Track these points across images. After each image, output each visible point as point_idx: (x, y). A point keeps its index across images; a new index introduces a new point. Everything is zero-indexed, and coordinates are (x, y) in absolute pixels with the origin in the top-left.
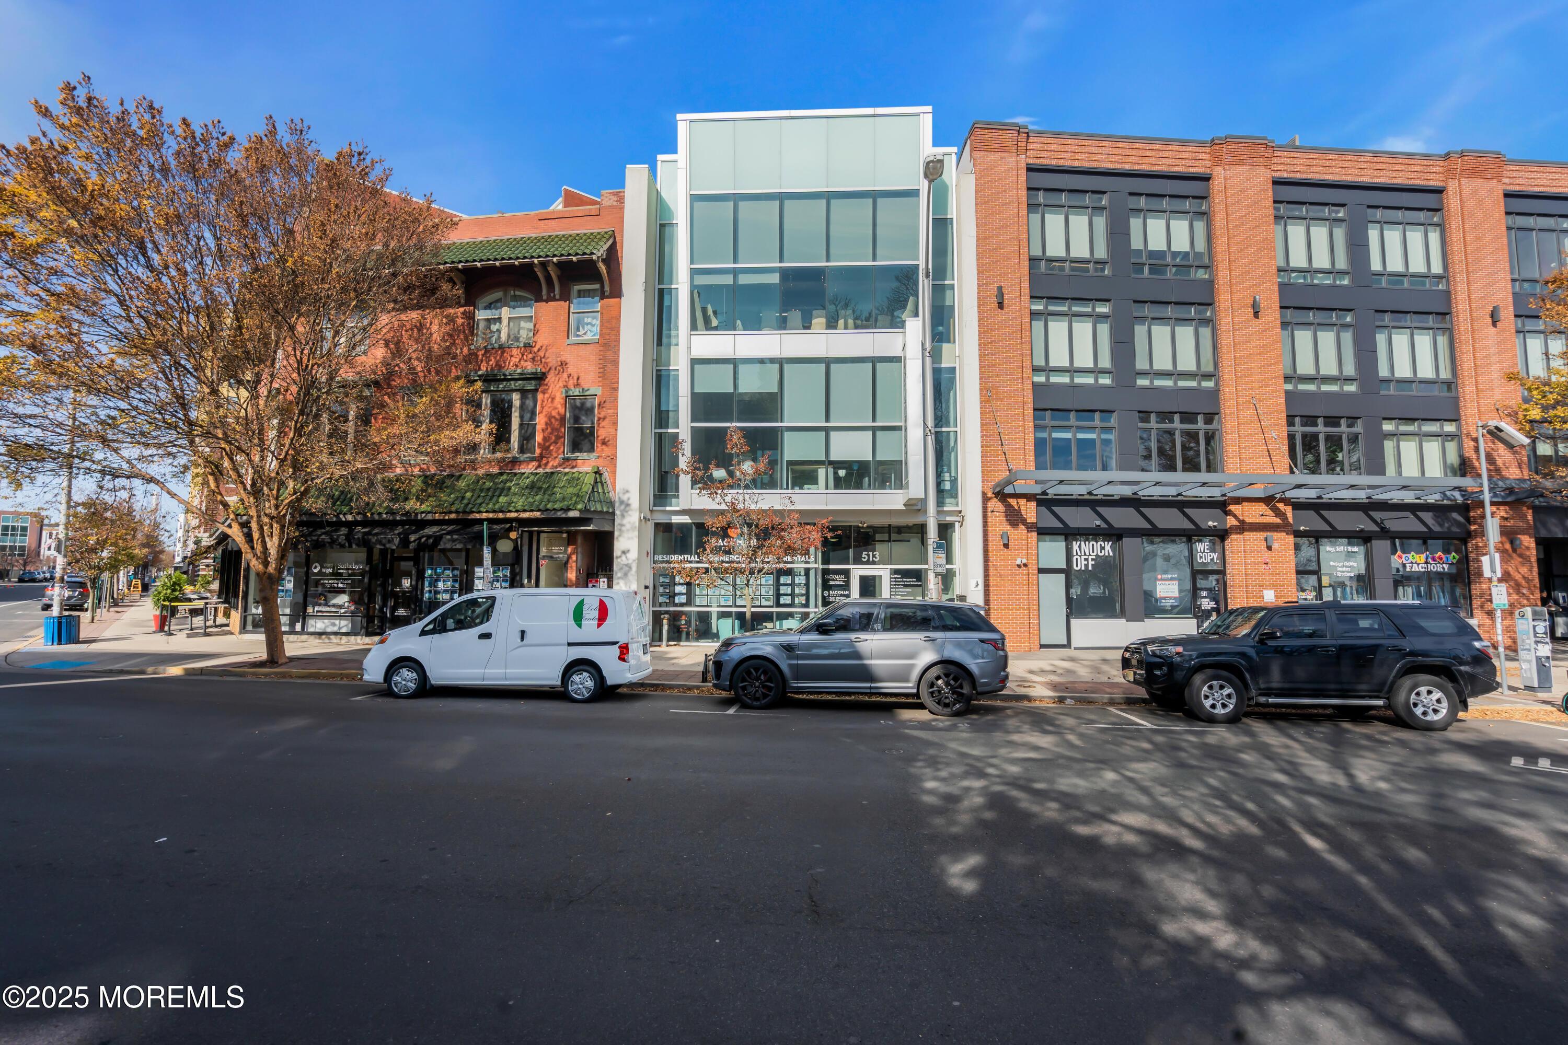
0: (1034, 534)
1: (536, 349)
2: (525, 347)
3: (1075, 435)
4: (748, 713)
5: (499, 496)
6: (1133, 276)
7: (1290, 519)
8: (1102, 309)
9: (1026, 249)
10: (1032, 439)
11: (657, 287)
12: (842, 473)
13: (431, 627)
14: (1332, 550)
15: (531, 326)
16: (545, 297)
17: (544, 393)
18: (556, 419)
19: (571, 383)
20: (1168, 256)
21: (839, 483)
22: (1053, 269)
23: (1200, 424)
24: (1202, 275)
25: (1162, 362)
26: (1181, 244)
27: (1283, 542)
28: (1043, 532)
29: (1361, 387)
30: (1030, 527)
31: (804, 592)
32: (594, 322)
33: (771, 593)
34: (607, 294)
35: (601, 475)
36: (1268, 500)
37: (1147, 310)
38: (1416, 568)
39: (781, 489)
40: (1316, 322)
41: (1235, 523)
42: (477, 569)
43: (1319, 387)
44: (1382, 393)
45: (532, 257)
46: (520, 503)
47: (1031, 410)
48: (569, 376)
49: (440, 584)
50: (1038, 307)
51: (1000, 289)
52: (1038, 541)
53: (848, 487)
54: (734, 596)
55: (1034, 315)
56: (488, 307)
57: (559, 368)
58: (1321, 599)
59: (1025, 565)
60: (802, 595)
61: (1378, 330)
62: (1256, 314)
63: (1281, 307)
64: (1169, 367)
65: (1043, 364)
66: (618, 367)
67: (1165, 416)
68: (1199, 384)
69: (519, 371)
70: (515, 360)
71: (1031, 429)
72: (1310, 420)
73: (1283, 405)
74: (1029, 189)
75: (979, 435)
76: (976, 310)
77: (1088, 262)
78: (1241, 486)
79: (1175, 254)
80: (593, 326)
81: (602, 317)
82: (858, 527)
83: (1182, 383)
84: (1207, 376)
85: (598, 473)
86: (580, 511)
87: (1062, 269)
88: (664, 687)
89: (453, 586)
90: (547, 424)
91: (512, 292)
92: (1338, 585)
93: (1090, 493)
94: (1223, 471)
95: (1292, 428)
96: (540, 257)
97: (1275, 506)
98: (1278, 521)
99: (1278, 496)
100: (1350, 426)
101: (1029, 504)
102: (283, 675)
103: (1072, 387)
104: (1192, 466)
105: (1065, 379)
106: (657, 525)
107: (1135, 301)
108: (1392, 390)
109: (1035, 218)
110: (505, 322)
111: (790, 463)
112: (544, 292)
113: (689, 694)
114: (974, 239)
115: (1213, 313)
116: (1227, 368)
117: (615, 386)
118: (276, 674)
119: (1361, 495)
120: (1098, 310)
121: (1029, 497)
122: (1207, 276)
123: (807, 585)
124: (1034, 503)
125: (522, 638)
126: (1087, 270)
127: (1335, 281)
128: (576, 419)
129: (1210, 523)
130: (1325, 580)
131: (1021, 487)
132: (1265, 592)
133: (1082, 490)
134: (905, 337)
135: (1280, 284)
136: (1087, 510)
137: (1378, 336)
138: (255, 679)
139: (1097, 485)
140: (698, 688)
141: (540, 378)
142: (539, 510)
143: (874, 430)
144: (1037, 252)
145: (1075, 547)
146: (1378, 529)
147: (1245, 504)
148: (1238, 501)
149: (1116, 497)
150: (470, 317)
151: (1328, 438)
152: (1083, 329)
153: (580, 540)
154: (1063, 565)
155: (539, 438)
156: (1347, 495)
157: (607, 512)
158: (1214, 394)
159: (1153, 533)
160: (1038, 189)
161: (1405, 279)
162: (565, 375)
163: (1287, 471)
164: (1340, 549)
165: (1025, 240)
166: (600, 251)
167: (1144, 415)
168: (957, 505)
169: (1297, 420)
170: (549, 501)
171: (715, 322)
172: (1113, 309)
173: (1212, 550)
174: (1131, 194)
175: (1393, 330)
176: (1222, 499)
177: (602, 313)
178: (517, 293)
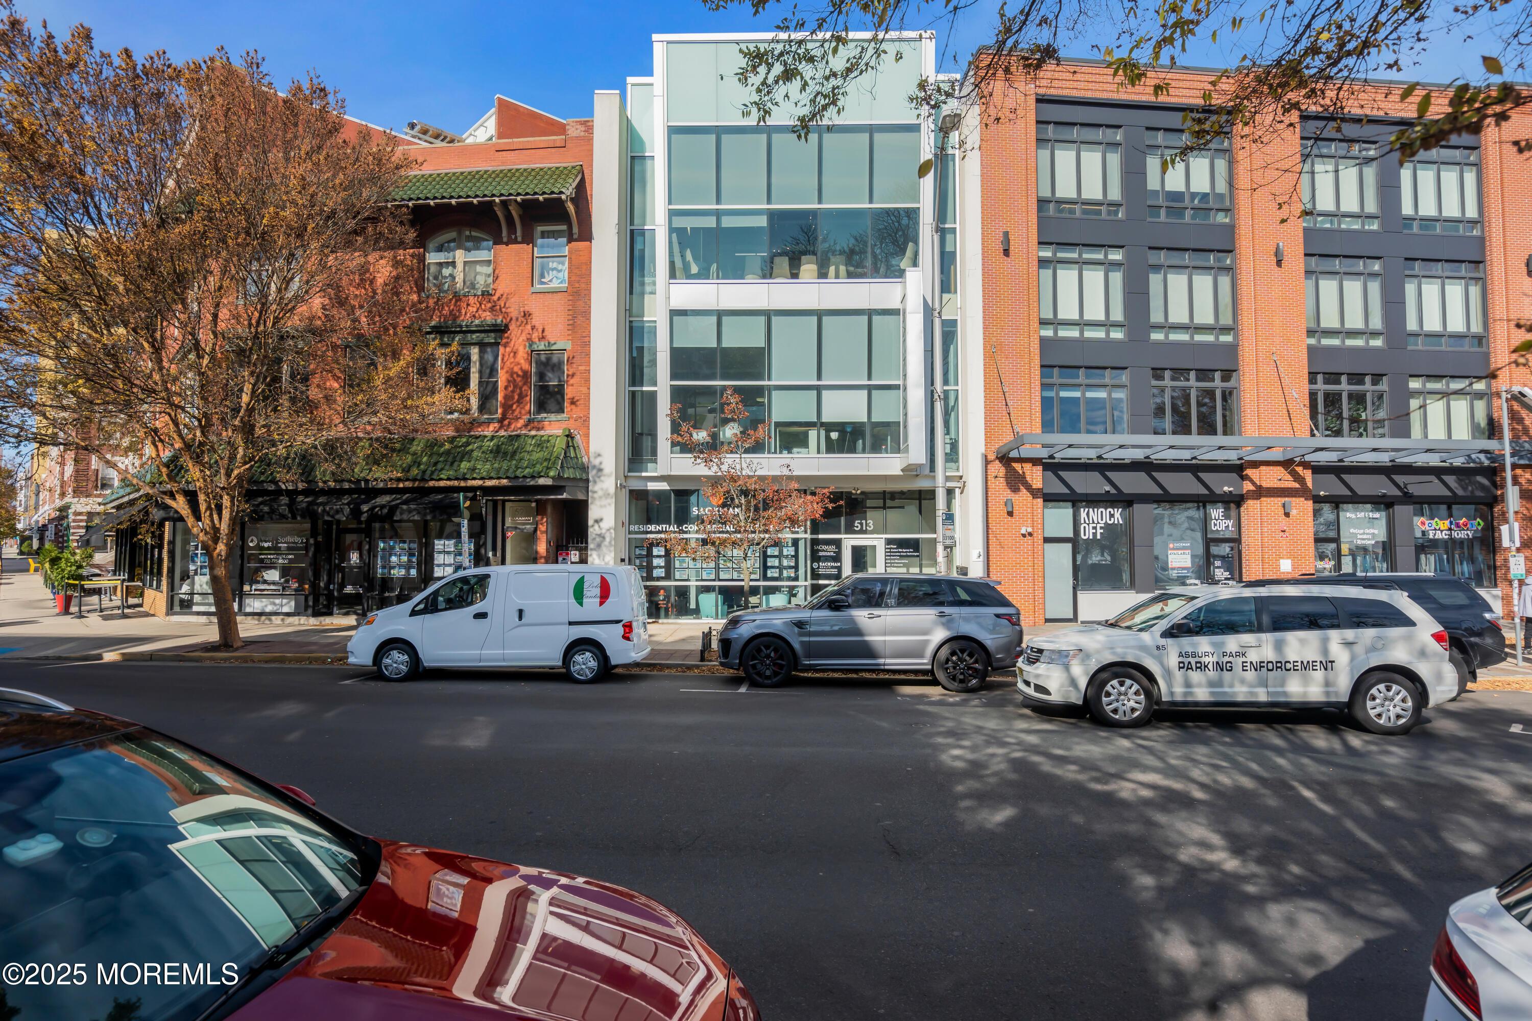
0: (1040, 501)
1: (495, 298)
2: (483, 295)
3: (1083, 394)
4: (761, 692)
5: (461, 461)
6: (1149, 219)
7: (1310, 484)
8: (1116, 256)
9: (1034, 190)
10: (1038, 399)
11: (629, 228)
12: (834, 435)
13: (422, 606)
14: (1353, 516)
15: (489, 270)
16: (505, 240)
17: (505, 346)
18: (518, 376)
19: (535, 336)
20: (1187, 198)
21: (832, 447)
22: (1061, 211)
23: (1217, 383)
24: (1221, 218)
25: (1178, 315)
26: (1201, 183)
27: (1302, 508)
28: (1050, 498)
29: (1388, 341)
30: (1035, 493)
31: (793, 564)
32: (560, 267)
33: (757, 565)
34: (575, 236)
35: (572, 438)
36: (1287, 464)
37: (1162, 257)
38: (1439, 535)
39: (769, 452)
40: (1342, 271)
41: (1252, 488)
42: (436, 542)
43: (1343, 342)
44: (1409, 348)
45: (493, 195)
46: (484, 468)
47: (1038, 367)
48: (533, 328)
49: (394, 559)
50: (1047, 253)
51: (1006, 234)
52: (1044, 507)
53: (841, 451)
54: (718, 570)
55: (1043, 263)
56: (440, 249)
57: (521, 319)
58: (1340, 569)
59: (1030, 534)
60: (791, 567)
61: (1407, 279)
62: (1279, 263)
63: (1306, 255)
64: (1185, 320)
65: (1051, 316)
66: (589, 319)
67: (1179, 372)
68: (1217, 338)
69: (477, 322)
70: (472, 309)
71: (1038, 388)
72: (1333, 377)
73: (1305, 362)
74: (1038, 122)
75: (982, 394)
76: (980, 257)
77: (1102, 204)
78: (1259, 449)
79: (1193, 195)
80: (560, 271)
81: (570, 263)
82: (850, 493)
83: (1198, 338)
84: (1226, 330)
85: (570, 436)
86: (553, 478)
87: (1072, 211)
88: (662, 667)
89: (409, 561)
90: (509, 381)
91: (467, 233)
92: (1359, 551)
93: (1100, 457)
94: (1240, 434)
95: (1314, 387)
96: (502, 195)
97: (1294, 470)
98: (1297, 486)
99: (1298, 459)
100: (1375, 383)
101: (1035, 468)
102: (245, 660)
103: (1081, 342)
104: (1208, 428)
105: (1074, 333)
106: (631, 492)
107: (1150, 248)
108: (1420, 345)
109: (1045, 154)
110: (460, 266)
111: (778, 424)
112: (505, 233)
113: (688, 673)
114: (979, 178)
115: (1234, 261)
116: (1247, 321)
117: (586, 339)
118: (237, 658)
119: (1384, 458)
120: (1111, 257)
121: (1035, 461)
122: (1227, 220)
123: (796, 556)
124: (1040, 468)
125: (520, 618)
126: (1099, 213)
127: (1363, 225)
128: (541, 376)
129: (1226, 489)
130: (1345, 549)
131: (1027, 451)
132: (1282, 561)
133: (1092, 454)
134: (905, 288)
135: (1305, 229)
136: (1096, 475)
137: (1407, 286)
138: (212, 664)
139: (1107, 449)
140: (697, 667)
141: (500, 330)
142: (507, 478)
143: (870, 388)
144: (1046, 193)
145: (1083, 514)
146: (1399, 493)
147: (1263, 468)
148: (1256, 464)
149: (1127, 461)
150: (422, 259)
151: (1351, 396)
152: (1094, 278)
153: (549, 509)
154: (1070, 534)
155: (500, 397)
156: (1369, 458)
157: (581, 479)
158: (1233, 350)
159: (1167, 499)
160: (1048, 123)
161: (1438, 224)
162: (529, 327)
163: (1308, 433)
164: (1361, 515)
165: (1034, 180)
166: (568, 190)
167: (1157, 373)
168: (958, 469)
169: (1320, 378)
170: (517, 468)
171: (694, 269)
172: (1127, 256)
173: (1227, 517)
174: (1148, 129)
175: (1423, 280)
176: (1239, 462)
177: (570, 259)
178: (473, 234)
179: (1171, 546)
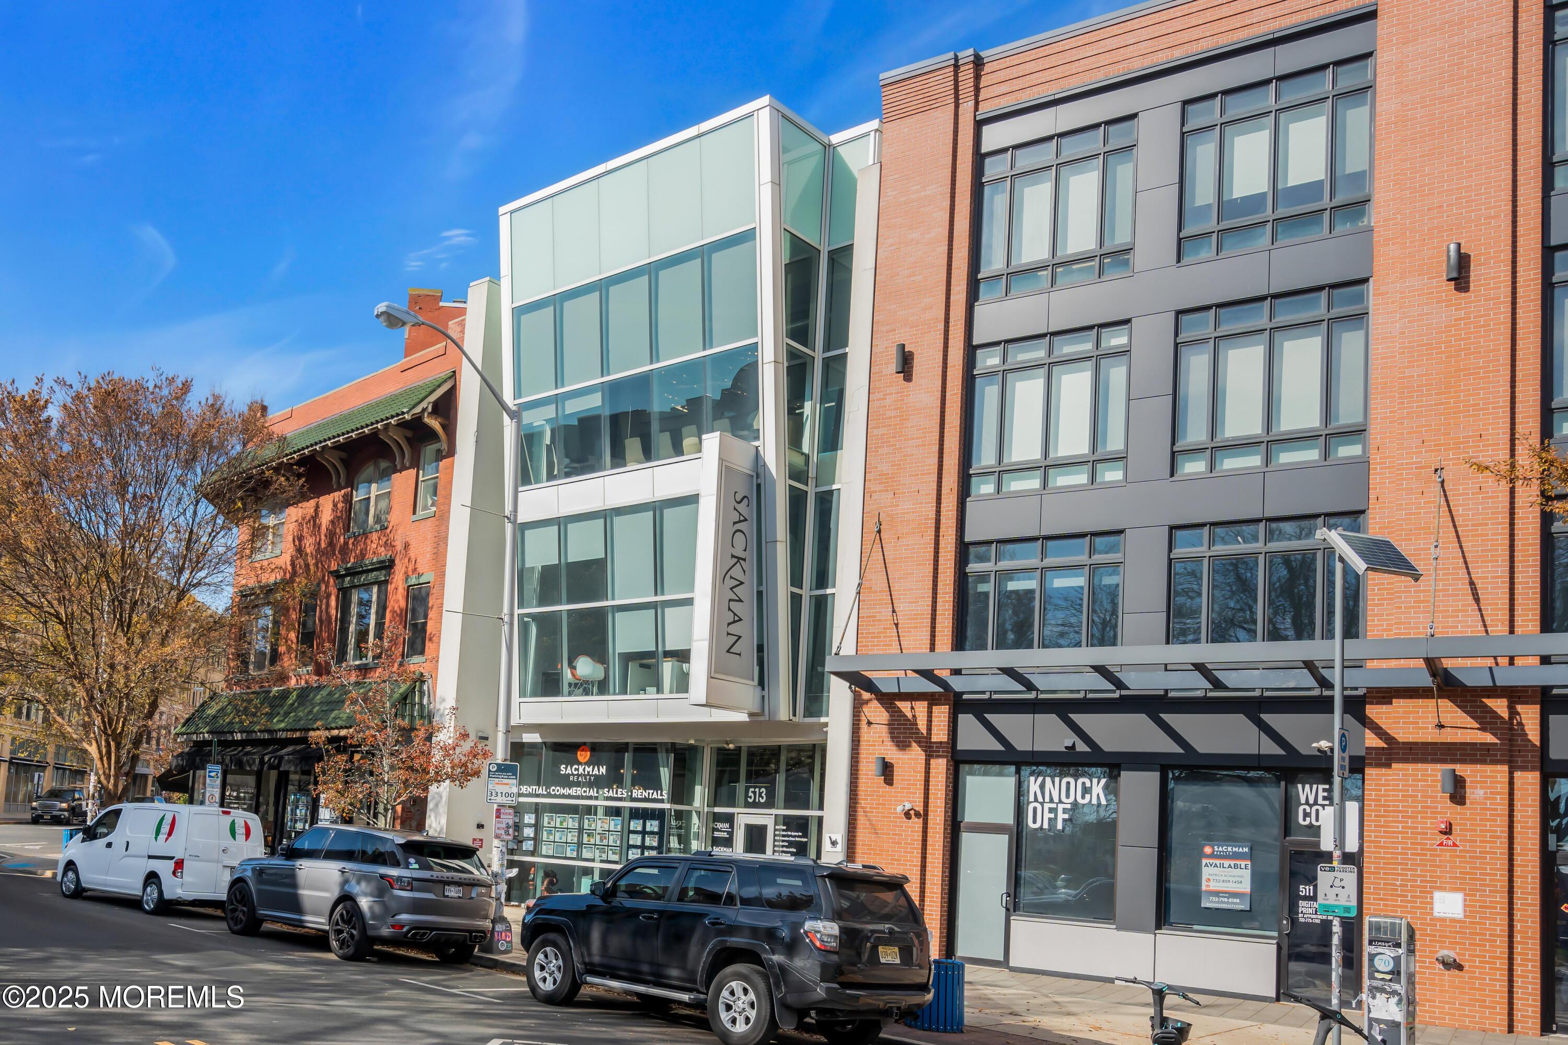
0: (943, 762)
1: (389, 531)
2: (381, 529)
7: (1531, 735)
8: (1116, 340)
9: (965, 267)
10: (950, 597)
16: (398, 467)
17: (391, 583)
19: (410, 570)
20: (1270, 202)
25: (1241, 422)
28: (967, 760)
30: (933, 750)
34: (444, 453)
35: (423, 682)
37: (1212, 322)
41: (1380, 743)
45: (379, 424)
48: (410, 560)
50: (992, 361)
51: (902, 348)
54: (580, 844)
55: (983, 377)
57: (404, 551)
59: (919, 815)
64: (1256, 428)
65: (993, 460)
66: (446, 546)
67: (1234, 528)
69: (375, 559)
70: (374, 546)
71: (951, 580)
74: (982, 156)
77: (1092, 257)
81: (440, 483)
83: (1284, 458)
84: (1347, 435)
96: (383, 421)
101: (935, 709)
105: (1033, 483)
110: (373, 501)
111: (624, 656)
112: (398, 460)
117: (443, 568)
120: (1107, 343)
121: (936, 698)
124: (943, 709)
125: (126, 850)
128: (415, 613)
129: (1322, 744)
132: (1438, 894)
136: (1051, 719)
141: (387, 567)
144: (995, 263)
145: (1033, 785)
147: (1401, 702)
150: (348, 499)
154: (1008, 819)
158: (1359, 472)
159: (1190, 764)
160: (1004, 150)
162: (407, 559)
165: (965, 252)
177: (440, 479)
179: (1208, 850)
